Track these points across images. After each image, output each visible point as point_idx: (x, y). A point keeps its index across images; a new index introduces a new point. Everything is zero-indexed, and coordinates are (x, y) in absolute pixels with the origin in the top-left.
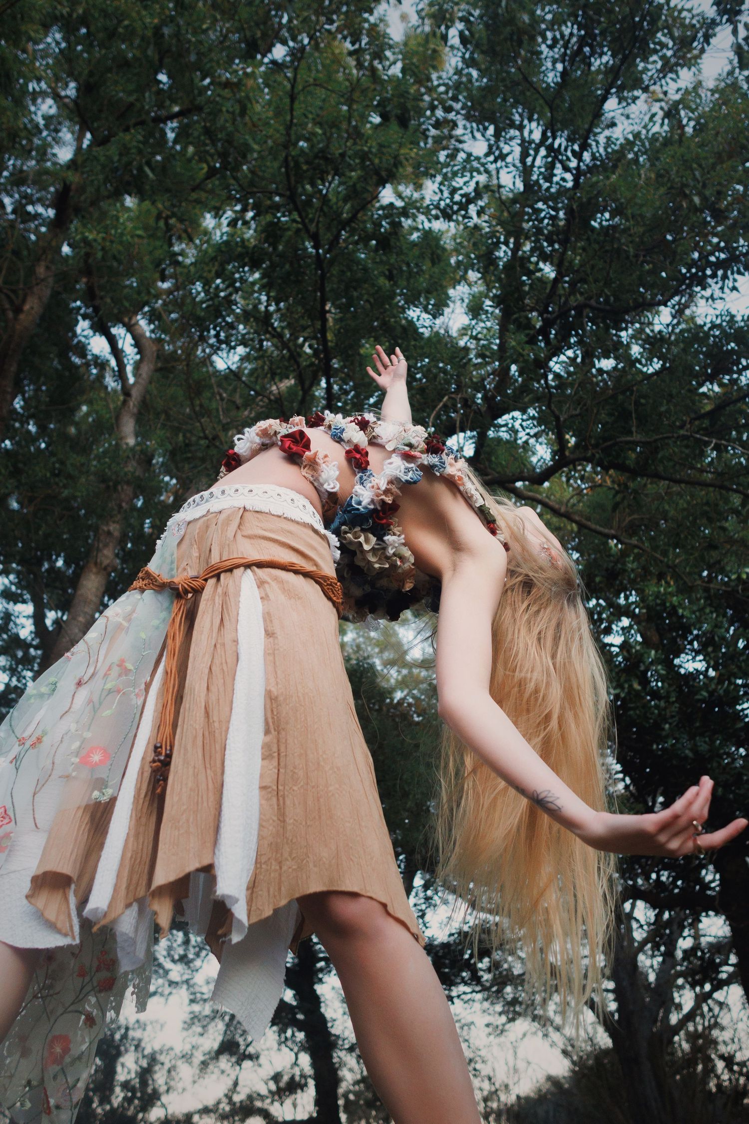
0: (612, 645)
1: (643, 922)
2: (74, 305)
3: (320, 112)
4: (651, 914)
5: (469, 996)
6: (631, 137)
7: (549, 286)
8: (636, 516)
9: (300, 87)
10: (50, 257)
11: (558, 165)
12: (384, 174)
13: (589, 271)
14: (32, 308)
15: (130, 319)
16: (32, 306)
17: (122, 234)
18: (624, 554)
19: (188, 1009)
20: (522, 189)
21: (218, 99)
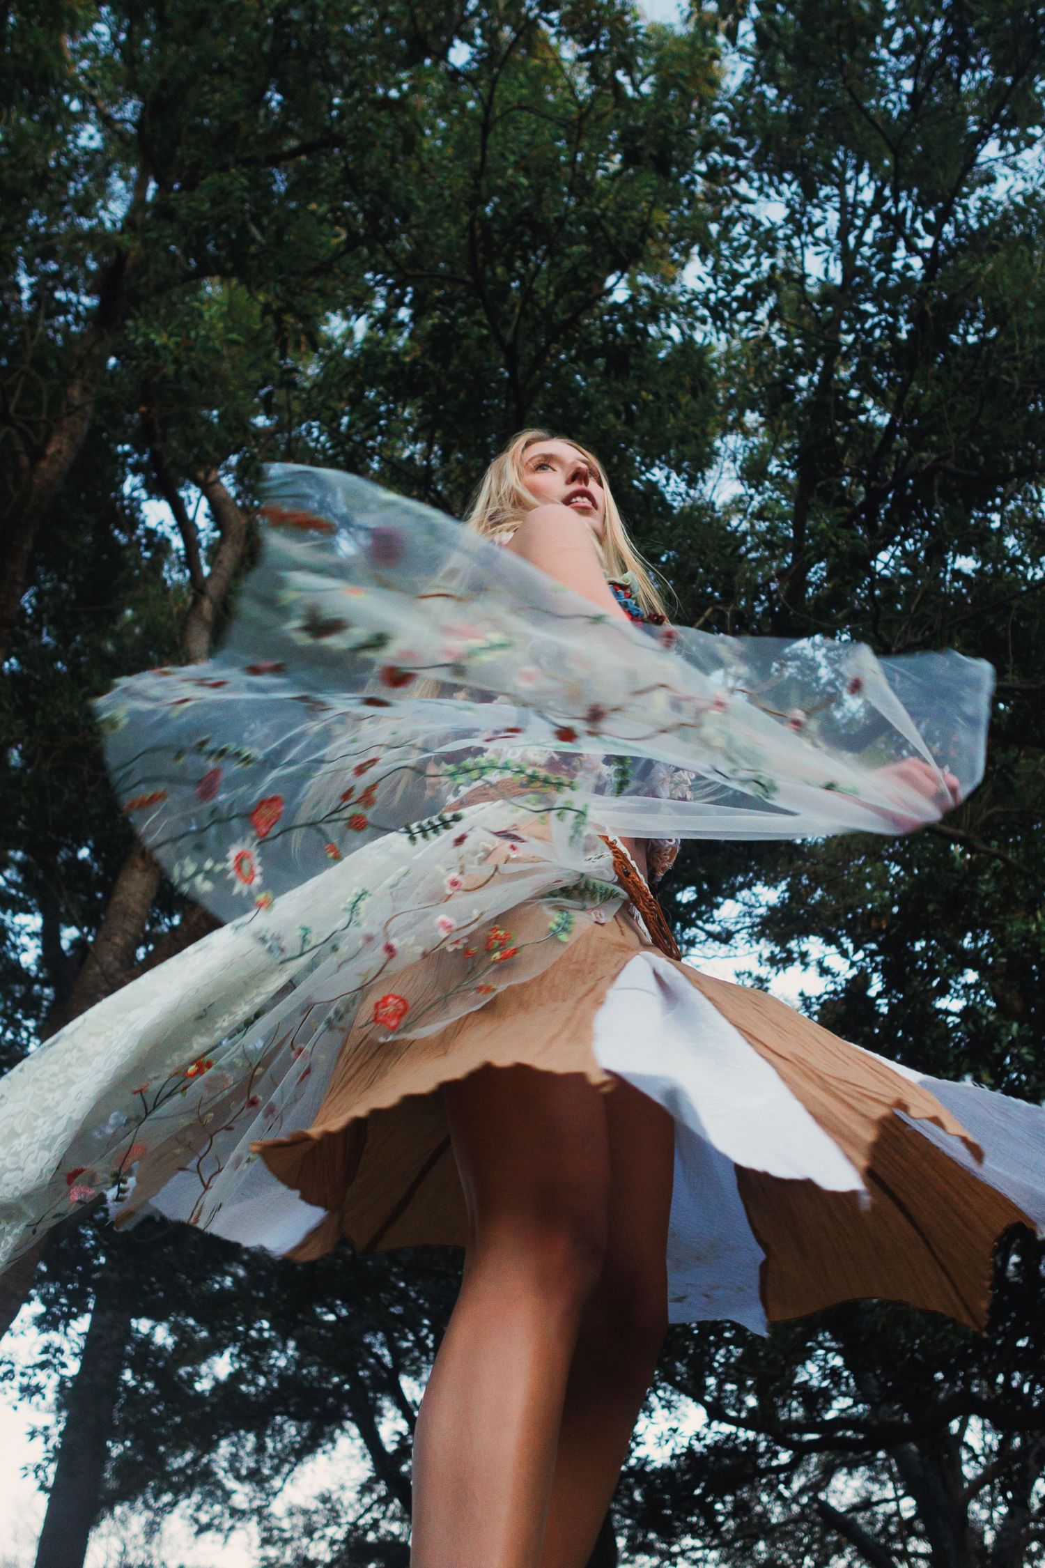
0: (948, 1013)
1: (978, 1451)
2: (120, 448)
3: (525, 151)
4: (993, 1439)
5: (699, 1554)
6: (1019, 199)
7: (879, 436)
8: (997, 809)
9: (498, 112)
10: (88, 372)
11: (901, 243)
12: (622, 251)
13: (946, 415)
14: (59, 452)
15: (208, 474)
16: (60, 448)
17: (208, 338)
18: (975, 869)
19: (259, 1553)
20: (838, 280)
21: (370, 124)
